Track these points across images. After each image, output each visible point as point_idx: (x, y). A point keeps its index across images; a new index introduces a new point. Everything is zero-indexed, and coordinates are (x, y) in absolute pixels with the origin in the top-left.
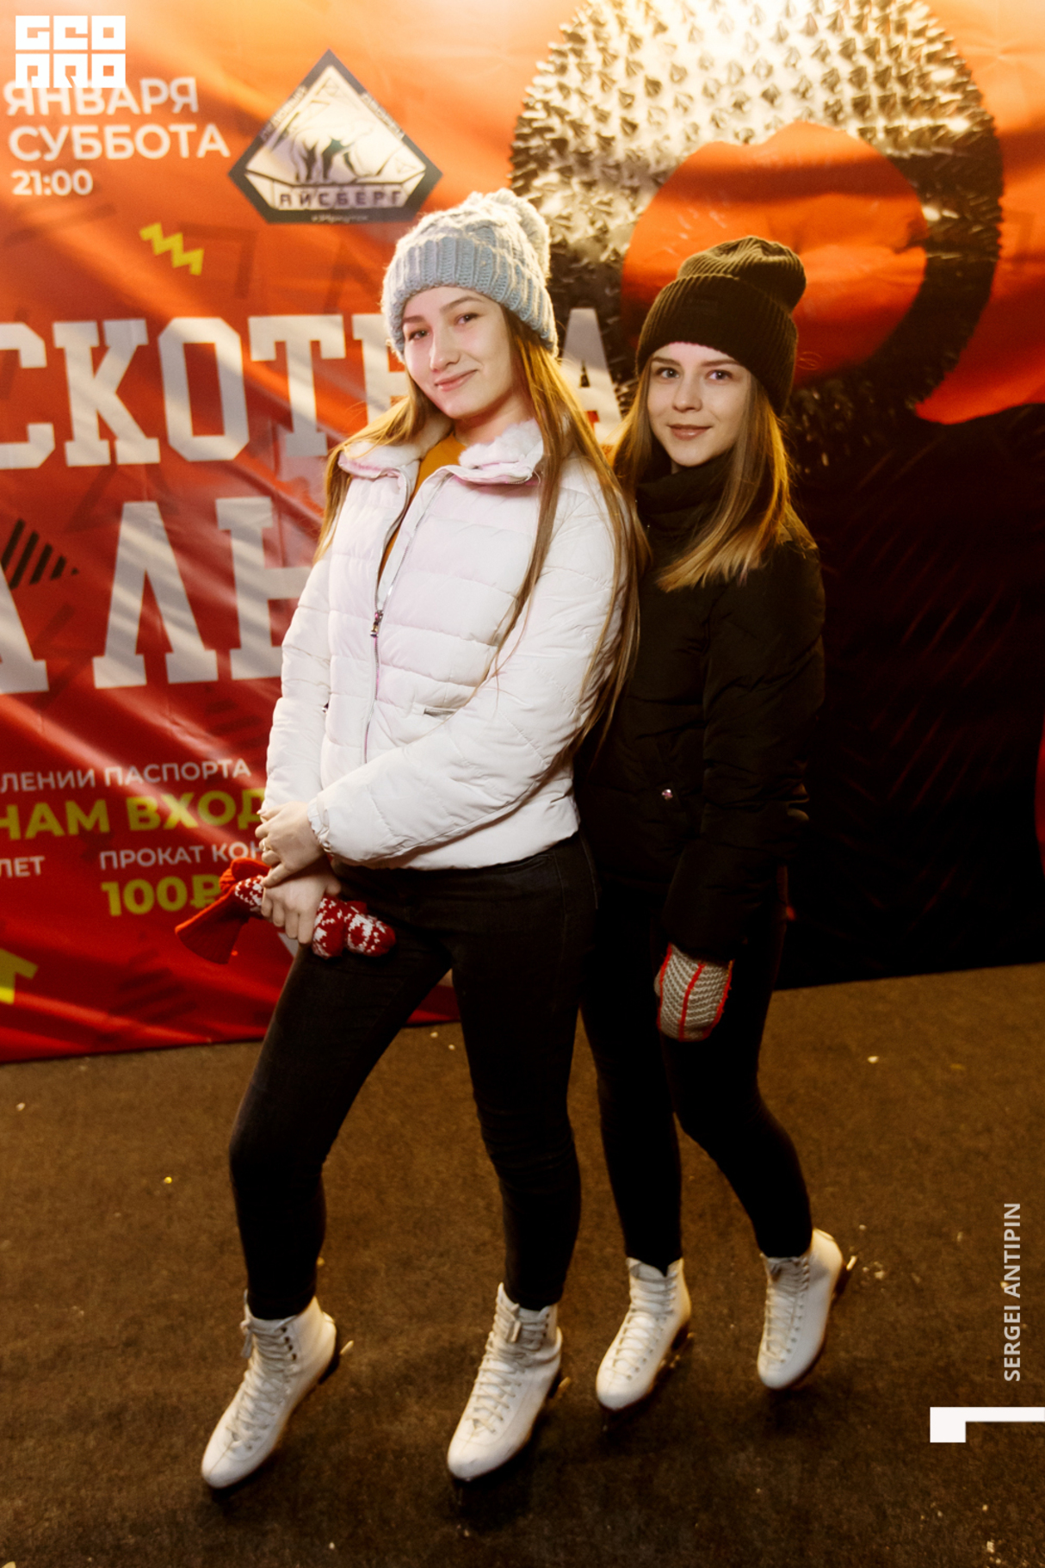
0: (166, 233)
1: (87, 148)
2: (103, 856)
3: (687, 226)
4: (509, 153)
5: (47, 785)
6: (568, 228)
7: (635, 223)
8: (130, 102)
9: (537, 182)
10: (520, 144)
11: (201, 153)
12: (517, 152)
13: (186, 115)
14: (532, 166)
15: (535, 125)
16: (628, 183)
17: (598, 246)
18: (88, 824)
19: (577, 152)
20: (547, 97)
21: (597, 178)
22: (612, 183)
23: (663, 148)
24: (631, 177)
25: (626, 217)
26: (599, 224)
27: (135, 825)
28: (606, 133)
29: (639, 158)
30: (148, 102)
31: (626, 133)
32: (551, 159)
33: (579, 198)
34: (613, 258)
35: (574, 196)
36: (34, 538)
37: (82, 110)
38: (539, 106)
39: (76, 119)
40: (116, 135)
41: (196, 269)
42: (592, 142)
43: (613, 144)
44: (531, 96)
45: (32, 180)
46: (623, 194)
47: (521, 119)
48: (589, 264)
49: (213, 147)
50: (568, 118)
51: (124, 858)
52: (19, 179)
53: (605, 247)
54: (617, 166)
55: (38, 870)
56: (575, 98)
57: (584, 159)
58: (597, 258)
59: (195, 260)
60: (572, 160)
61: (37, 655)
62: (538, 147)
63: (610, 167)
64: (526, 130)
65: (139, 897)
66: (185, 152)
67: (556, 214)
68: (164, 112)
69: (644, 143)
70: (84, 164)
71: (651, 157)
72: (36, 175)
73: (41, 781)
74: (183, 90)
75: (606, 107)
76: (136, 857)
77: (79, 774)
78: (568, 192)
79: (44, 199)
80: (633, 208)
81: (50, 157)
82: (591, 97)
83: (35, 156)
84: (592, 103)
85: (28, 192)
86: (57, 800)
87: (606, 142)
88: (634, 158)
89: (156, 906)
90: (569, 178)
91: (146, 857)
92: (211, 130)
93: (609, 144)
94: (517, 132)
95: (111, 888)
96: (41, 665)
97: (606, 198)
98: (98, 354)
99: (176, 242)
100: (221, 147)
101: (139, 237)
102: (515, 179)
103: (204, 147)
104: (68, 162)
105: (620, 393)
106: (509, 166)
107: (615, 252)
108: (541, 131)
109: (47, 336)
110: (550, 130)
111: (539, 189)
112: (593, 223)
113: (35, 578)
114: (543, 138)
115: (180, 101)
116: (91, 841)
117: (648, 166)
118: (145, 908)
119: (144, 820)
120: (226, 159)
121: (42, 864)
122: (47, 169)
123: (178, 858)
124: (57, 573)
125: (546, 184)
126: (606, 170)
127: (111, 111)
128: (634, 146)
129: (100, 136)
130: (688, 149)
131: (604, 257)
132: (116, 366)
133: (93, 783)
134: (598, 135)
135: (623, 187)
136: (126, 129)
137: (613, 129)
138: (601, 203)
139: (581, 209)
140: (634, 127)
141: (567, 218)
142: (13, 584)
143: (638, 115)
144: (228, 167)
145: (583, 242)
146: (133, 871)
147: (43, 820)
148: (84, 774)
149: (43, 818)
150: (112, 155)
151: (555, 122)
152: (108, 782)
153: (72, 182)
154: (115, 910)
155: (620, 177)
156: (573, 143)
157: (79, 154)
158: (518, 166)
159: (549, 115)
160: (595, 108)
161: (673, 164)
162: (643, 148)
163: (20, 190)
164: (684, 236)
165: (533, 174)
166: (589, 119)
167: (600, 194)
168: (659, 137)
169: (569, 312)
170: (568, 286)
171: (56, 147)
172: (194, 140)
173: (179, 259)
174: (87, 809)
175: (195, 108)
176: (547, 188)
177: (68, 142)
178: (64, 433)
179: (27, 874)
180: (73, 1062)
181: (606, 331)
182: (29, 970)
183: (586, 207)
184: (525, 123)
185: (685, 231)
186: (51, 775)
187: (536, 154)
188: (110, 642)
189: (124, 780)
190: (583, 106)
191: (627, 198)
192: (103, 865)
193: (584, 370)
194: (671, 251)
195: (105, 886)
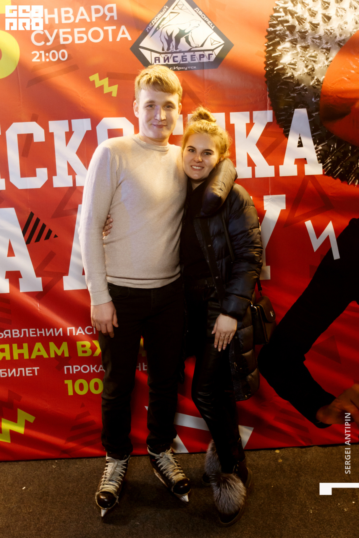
0: (101, 78)
1: (66, 39)
2: (65, 367)
3: (355, 67)
4: (266, 34)
5: (41, 334)
6: (294, 69)
7: (328, 65)
8: (86, 17)
9: (279, 48)
10: (272, 29)
11: (118, 39)
12: (270, 33)
13: (112, 22)
14: (277, 39)
15: (279, 19)
16: (325, 46)
17: (309, 78)
18: (59, 353)
19: (300, 32)
20: (286, 6)
21: (309, 44)
22: (317, 46)
23: (343, 28)
24: (327, 43)
25: (324, 63)
26: (309, 67)
27: (80, 354)
28: (315, 22)
29: (331, 33)
30: (94, 16)
31: (325, 22)
32: (287, 36)
33: (300, 54)
34: (316, 83)
35: (298, 53)
36: (38, 220)
37: (64, 21)
38: (281, 10)
39: (61, 25)
40: (79, 32)
41: (114, 94)
42: (307, 26)
43: (318, 27)
44: (277, 5)
45: (41, 54)
46: (322, 52)
47: (272, 16)
48: (304, 86)
49: (124, 36)
50: (296, 15)
51: (75, 369)
52: (35, 54)
53: (313, 78)
54: (320, 38)
55: (36, 374)
56: (299, 6)
57: (303, 35)
58: (309, 84)
59: (114, 90)
60: (297, 36)
61: (38, 275)
62: (280, 30)
63: (316, 38)
64: (275, 22)
65: (81, 387)
66: (111, 40)
67: (289, 62)
68: (102, 21)
69: (334, 25)
70: (64, 47)
71: (337, 32)
72: (43, 52)
73: (38, 332)
74: (111, 10)
75: (315, 9)
76: (81, 368)
77: (56, 329)
78: (295, 52)
79: (46, 63)
80: (327, 59)
81: (48, 44)
82: (308, 5)
83: (43, 43)
84: (308, 7)
85: (39, 60)
86: (45, 341)
87: (315, 26)
88: (329, 34)
89: (89, 391)
90: (296, 44)
91: (85, 369)
92: (123, 28)
93: (317, 27)
94: (270, 23)
95: (69, 382)
96: (40, 279)
97: (313, 54)
98: (69, 135)
99: (105, 82)
100: (127, 36)
101: (89, 80)
102: (268, 46)
103: (120, 36)
104: (57, 46)
105: (317, 150)
106: (266, 40)
107: (318, 80)
108: (282, 22)
109: (46, 128)
110: (287, 21)
111: (280, 51)
112: (307, 66)
113: (38, 240)
114: (283, 26)
115: (109, 15)
116: (60, 360)
117: (336, 37)
118: (84, 392)
119: (85, 352)
120: (130, 41)
121: (37, 370)
122: (47, 51)
123: (99, 370)
124: (47, 237)
125: (284, 48)
126: (315, 40)
127: (77, 21)
128: (329, 28)
129: (72, 33)
130: (356, 28)
131: (311, 83)
132: (77, 140)
133: (62, 335)
134: (311, 23)
135: (322, 48)
136: (84, 29)
137: (318, 19)
138: (311, 56)
139: (301, 60)
140: (329, 18)
141: (294, 64)
142: (28, 242)
143: (331, 12)
144: (130, 46)
145: (301, 75)
146: (79, 375)
147: (39, 350)
148: (57, 331)
149: (39, 349)
150: (77, 42)
151: (289, 17)
152: (68, 334)
153: (58, 55)
154: (71, 393)
155: (321, 44)
156: (298, 28)
157: (62, 42)
158: (270, 40)
159: (286, 14)
160: (310, 10)
161: (349, 35)
162: (332, 28)
163: (35, 60)
164: (353, 71)
165: (278, 43)
166: (307, 15)
167: (311, 52)
168: (342, 23)
169: (294, 110)
170: (293, 98)
171: (52, 39)
172: (115, 33)
173: (107, 90)
174: (59, 346)
175: (116, 18)
176: (285, 50)
177: (57, 36)
178: (52, 172)
179: (32, 375)
180: (50, 462)
181: (312, 119)
182: (31, 419)
183: (303, 59)
184: (274, 18)
185: (353, 69)
186: (43, 330)
187: (280, 33)
188: (71, 269)
189: (76, 334)
190: (303, 9)
191: (324, 54)
192: (66, 373)
193: (300, 138)
194: (346, 79)
195: (66, 382)
